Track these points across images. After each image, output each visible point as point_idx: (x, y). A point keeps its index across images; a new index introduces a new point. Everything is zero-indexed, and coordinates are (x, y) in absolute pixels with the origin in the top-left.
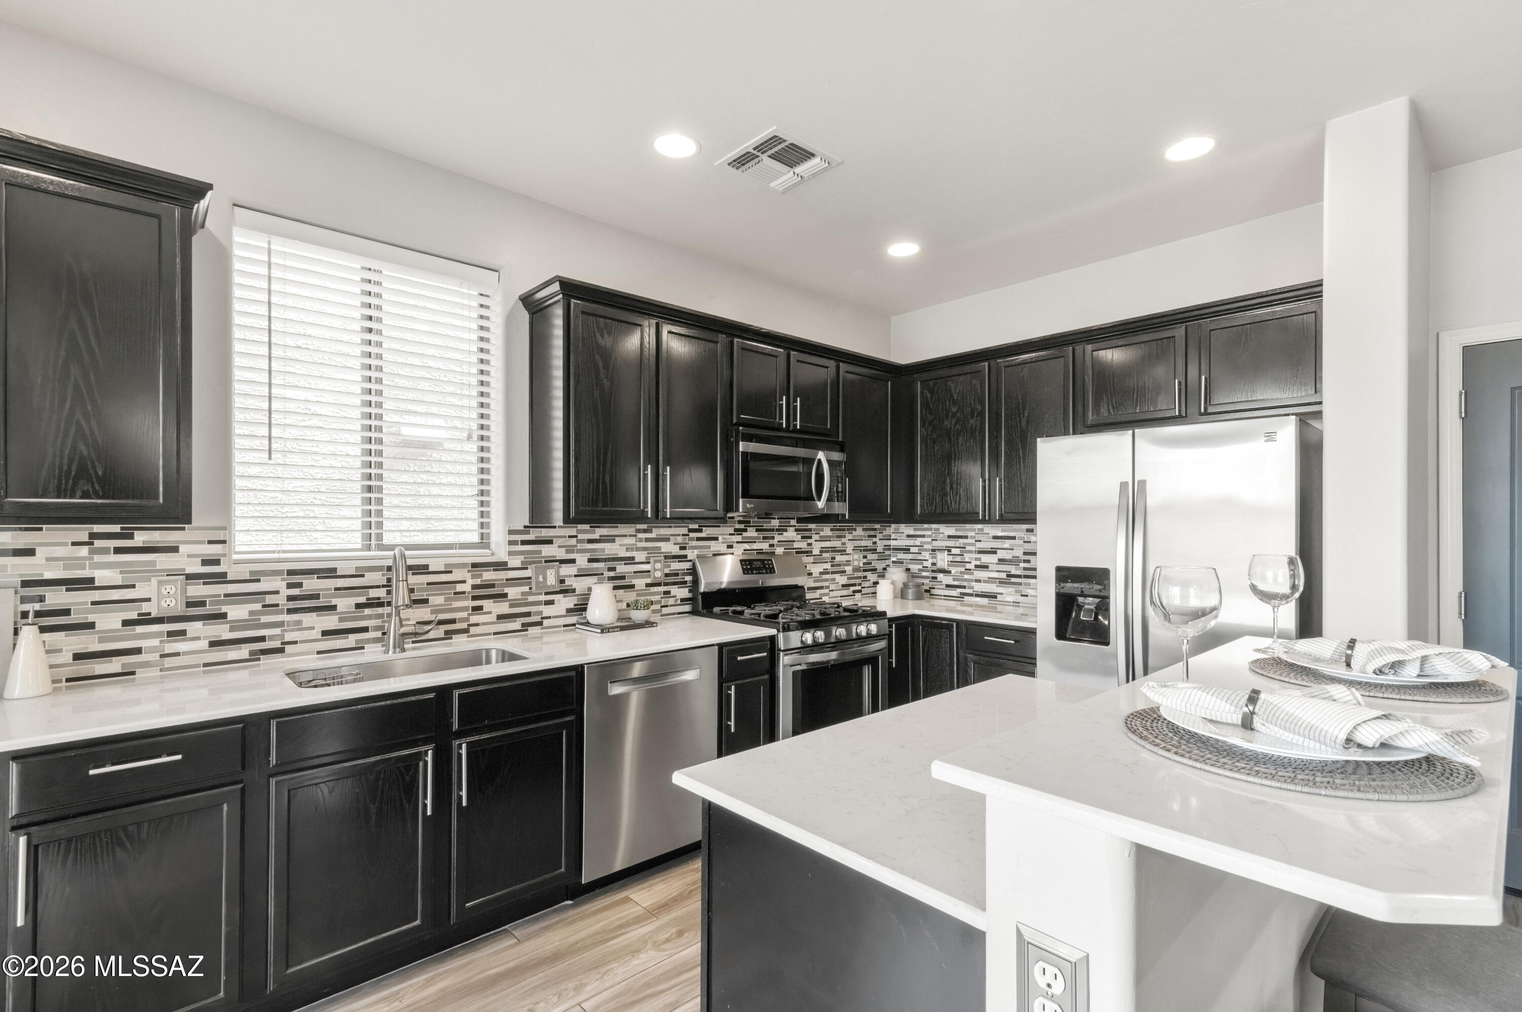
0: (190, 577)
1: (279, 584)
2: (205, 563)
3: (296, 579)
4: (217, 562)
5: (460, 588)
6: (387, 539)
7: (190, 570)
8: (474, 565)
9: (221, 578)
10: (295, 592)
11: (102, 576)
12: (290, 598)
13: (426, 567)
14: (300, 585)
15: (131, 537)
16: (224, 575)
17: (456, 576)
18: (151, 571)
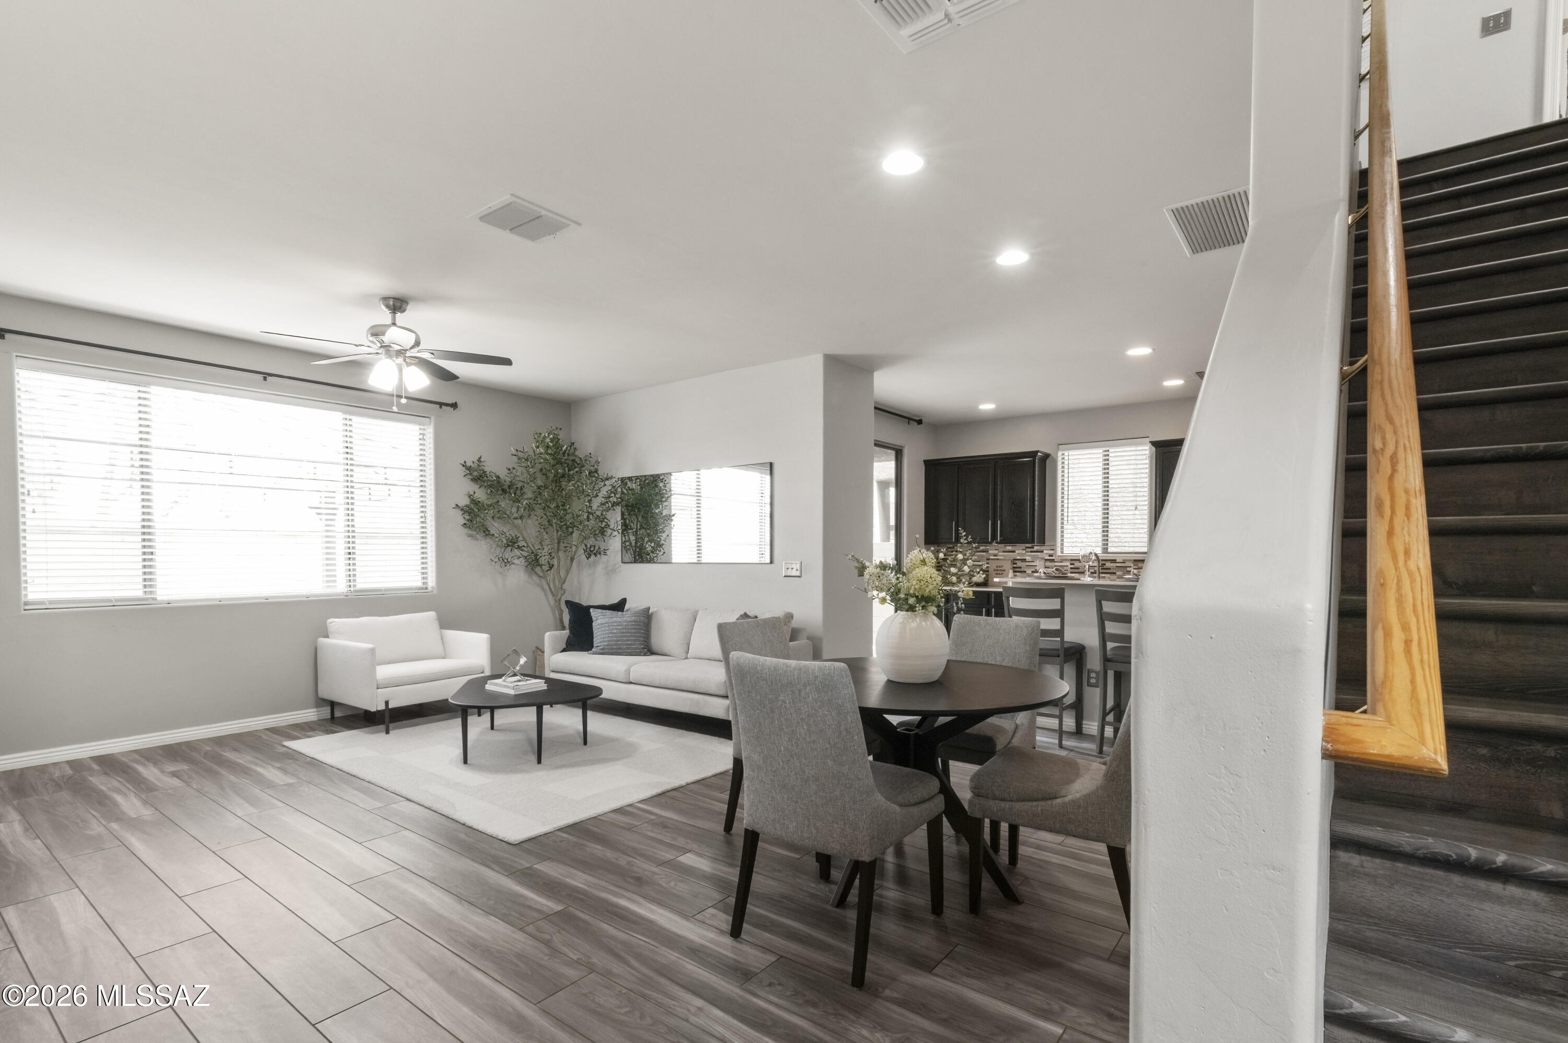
0: (1046, 560)
1: (1068, 564)
2: (1050, 556)
3: (1073, 562)
4: (1052, 556)
5: (1128, 569)
6: (1110, 550)
7: (1046, 558)
8: (1135, 560)
9: (1053, 561)
10: (1072, 566)
11: (1028, 558)
12: (1071, 568)
13: (1116, 560)
14: (1073, 564)
15: (1033, 548)
16: (1054, 560)
17: (1127, 564)
18: (1037, 558)
